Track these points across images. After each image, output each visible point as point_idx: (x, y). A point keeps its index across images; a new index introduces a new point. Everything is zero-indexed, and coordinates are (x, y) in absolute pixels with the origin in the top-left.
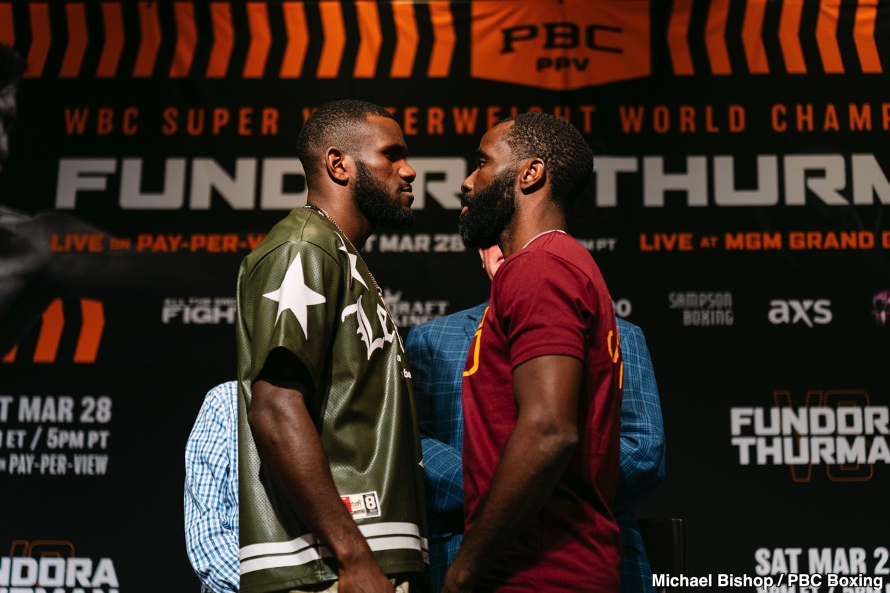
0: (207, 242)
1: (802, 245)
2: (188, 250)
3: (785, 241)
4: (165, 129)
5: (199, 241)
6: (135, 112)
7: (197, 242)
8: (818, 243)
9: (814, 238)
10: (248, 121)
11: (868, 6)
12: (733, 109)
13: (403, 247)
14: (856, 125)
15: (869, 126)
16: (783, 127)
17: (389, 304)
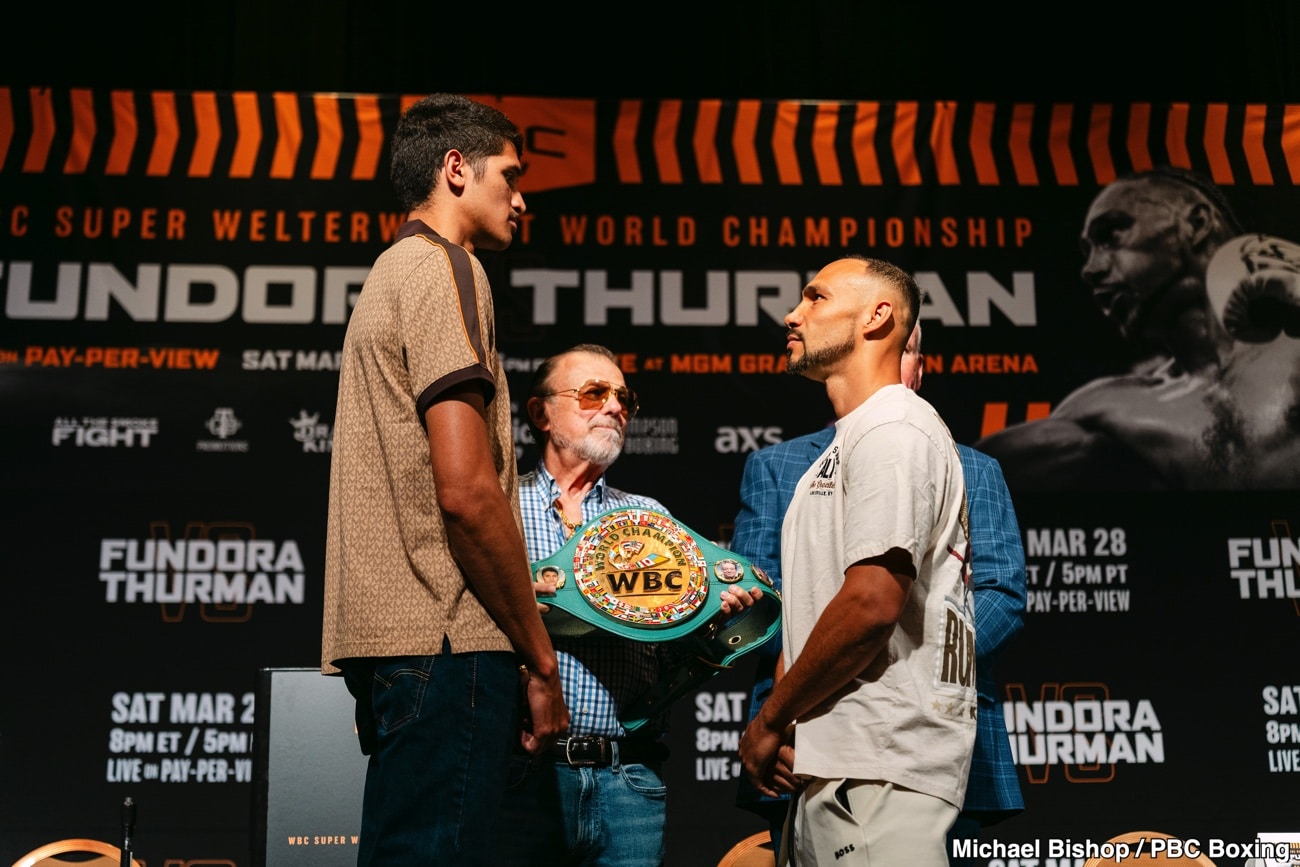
0: (104, 355)
1: (752, 368)
2: (82, 365)
3: (735, 364)
4: (58, 230)
5: (95, 355)
6: (25, 212)
7: (91, 357)
8: (769, 367)
9: (766, 362)
10: (152, 223)
11: (828, 112)
12: (682, 221)
13: (321, 365)
14: (813, 240)
15: (826, 242)
16: (736, 241)
17: (305, 425)
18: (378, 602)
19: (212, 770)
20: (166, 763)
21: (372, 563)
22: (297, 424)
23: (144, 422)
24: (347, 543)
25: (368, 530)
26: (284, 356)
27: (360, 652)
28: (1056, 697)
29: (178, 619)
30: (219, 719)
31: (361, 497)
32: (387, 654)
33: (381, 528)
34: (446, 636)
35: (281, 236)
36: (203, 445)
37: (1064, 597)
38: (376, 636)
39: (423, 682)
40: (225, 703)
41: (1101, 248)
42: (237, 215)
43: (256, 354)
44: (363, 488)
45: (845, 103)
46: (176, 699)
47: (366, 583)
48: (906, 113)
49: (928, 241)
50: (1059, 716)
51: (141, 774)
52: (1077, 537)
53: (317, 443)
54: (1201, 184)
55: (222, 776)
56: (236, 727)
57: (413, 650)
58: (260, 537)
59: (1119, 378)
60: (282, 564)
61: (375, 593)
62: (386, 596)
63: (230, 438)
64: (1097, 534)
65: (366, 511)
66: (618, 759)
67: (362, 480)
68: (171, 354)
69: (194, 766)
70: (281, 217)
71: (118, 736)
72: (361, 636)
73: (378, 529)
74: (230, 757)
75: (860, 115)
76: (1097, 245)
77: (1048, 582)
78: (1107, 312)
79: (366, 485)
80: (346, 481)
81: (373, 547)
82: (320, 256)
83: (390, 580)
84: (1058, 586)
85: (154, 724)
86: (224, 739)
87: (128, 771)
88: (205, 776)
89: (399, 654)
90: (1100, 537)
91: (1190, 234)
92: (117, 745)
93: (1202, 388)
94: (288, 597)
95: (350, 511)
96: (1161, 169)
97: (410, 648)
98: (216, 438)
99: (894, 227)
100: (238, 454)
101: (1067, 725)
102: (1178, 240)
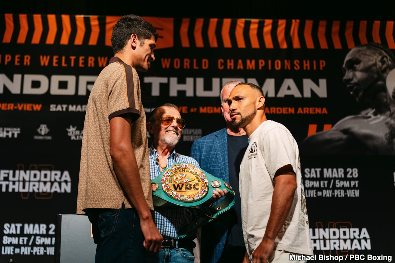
0: (2, 106)
10: (19, 60)
11: (255, 23)
12: (204, 60)
13: (78, 110)
14: (249, 67)
15: (254, 68)
16: (223, 67)
17: (72, 131)
18: (100, 189)
19: (38, 251)
20: (22, 248)
21: (98, 175)
22: (69, 130)
23: (15, 129)
24: (89, 168)
25: (97, 164)
26: (65, 106)
27: (93, 206)
28: (333, 226)
29: (27, 198)
30: (41, 233)
31: (94, 152)
32: (102, 207)
33: (101, 163)
34: (123, 203)
35: (64, 64)
36: (36, 137)
37: (336, 192)
38: (99, 201)
39: (117, 218)
40: (43, 227)
41: (349, 71)
42: (48, 57)
43: (55, 106)
44: (95, 149)
45: (261, 20)
46: (26, 226)
47: (96, 183)
48: (282, 23)
49: (289, 68)
50: (334, 234)
51: (14, 252)
52: (341, 171)
53: (76, 137)
54: (384, 49)
55: (42, 253)
56: (47, 235)
57: (111, 207)
58: (56, 169)
59: (356, 116)
60: (63, 179)
61: (99, 186)
62: (102, 187)
63: (46, 135)
64: (348, 170)
65: (96, 157)
66: (178, 246)
67: (95, 147)
68: (25, 105)
69: (32, 249)
70: (64, 58)
71: (6, 238)
72: (93, 201)
73: (100, 163)
74: (45, 246)
75: (266, 24)
76: (348, 70)
77: (331, 187)
78: (352, 93)
79: (96, 148)
80: (90, 147)
81: (98, 170)
82: (77, 72)
83: (104, 181)
84: (334, 188)
85: (18, 234)
86: (43, 240)
87: (9, 251)
88: (36, 253)
89: (107, 208)
90: (349, 171)
91: (381, 66)
92: (5, 241)
93: (385, 119)
94: (65, 190)
95: (91, 157)
96: (370, 43)
97: (110, 206)
98: (40, 135)
99: (278, 63)
100: (48, 140)
101: (337, 237)
102: (376, 68)
